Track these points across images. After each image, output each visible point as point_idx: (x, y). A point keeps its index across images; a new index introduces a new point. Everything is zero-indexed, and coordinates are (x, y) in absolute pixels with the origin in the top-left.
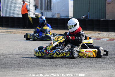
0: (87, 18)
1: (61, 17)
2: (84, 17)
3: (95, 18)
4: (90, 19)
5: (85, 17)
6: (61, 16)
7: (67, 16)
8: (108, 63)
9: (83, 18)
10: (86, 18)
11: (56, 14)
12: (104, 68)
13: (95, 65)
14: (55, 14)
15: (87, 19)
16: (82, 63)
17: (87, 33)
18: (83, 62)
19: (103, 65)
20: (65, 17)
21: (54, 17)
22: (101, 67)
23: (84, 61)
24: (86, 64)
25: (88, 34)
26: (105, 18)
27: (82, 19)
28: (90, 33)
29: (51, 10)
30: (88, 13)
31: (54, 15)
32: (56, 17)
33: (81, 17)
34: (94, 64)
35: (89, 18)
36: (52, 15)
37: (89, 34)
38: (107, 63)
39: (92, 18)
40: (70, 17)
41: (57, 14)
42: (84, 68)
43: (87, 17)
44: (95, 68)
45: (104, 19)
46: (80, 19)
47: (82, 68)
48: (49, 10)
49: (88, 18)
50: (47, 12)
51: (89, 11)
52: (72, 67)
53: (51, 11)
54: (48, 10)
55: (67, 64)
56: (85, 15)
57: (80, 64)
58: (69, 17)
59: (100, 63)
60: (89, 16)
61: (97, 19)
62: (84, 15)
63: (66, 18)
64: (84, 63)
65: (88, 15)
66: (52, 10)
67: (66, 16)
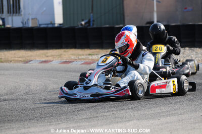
0: (89, 26)
1: (40, 25)
2: (83, 23)
3: (105, 24)
4: (95, 26)
5: (85, 23)
6: (40, 23)
7: (51, 24)
8: (129, 109)
9: (82, 25)
10: (87, 25)
11: (30, 20)
12: (121, 118)
13: (105, 114)
14: (28, 19)
15: (89, 27)
16: (80, 112)
18: (82, 110)
19: (119, 113)
20: (48, 24)
21: (26, 26)
22: (116, 118)
24: (88, 113)
25: (92, 55)
26: (124, 24)
27: (80, 26)
28: (96, 53)
29: (19, 13)
30: (92, 14)
31: (26, 23)
32: (30, 25)
34: (103, 112)
35: (93, 25)
36: (22, 23)
37: (94, 55)
38: (126, 109)
39: (99, 26)
41: (32, 19)
42: (83, 120)
43: (89, 22)
44: (106, 119)
45: (121, 25)
47: (80, 121)
48: (16, 13)
49: (91, 24)
50: (13, 15)
51: (92, 12)
52: (61, 121)
53: (21, 15)
54: (14, 13)
55: (52, 116)
56: (86, 19)
57: (76, 113)
58: (55, 24)
60: (93, 21)
61: (107, 26)
62: (83, 20)
63: (50, 26)
64: (85, 110)
65: (91, 20)
66: (22, 13)
67: (49, 23)
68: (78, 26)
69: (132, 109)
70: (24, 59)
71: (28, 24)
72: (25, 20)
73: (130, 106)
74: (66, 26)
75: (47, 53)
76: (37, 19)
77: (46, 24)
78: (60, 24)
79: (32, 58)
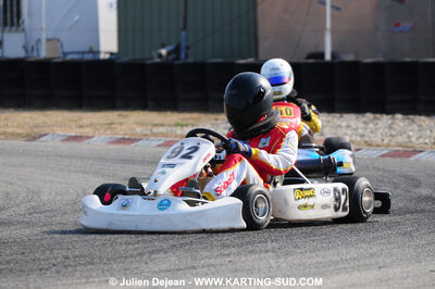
0: (178, 58)
1: (65, 54)
2: (164, 52)
3: (213, 57)
4: (190, 60)
5: (169, 53)
6: (66, 50)
7: (91, 52)
8: (267, 251)
9: (160, 56)
10: (173, 56)
11: (44, 41)
13: (212, 261)
14: (39, 41)
15: (176, 62)
16: (154, 256)
17: (180, 121)
18: (159, 251)
19: (243, 258)
20: (83, 53)
21: (34, 56)
23: (165, 246)
24: (173, 259)
25: (182, 126)
26: (256, 56)
27: (157, 60)
28: (192, 121)
29: (18, 25)
30: (184, 33)
31: (33, 48)
32: (44, 53)
33: (154, 54)
34: (206, 257)
35: (186, 56)
36: (26, 51)
37: (187, 126)
38: (261, 252)
39: (200, 59)
40: (106, 53)
41: (48, 40)
43: (177, 51)
45: (251, 60)
46: (148, 62)
48: (12, 25)
49: (183, 56)
50: (3, 32)
51: (185, 28)
53: (23, 30)
54: (5, 25)
55: (91, 263)
56: (169, 44)
57: (145, 257)
58: (99, 52)
59: (234, 250)
60: (187, 48)
61: (219, 60)
62: (163, 46)
63: (88, 57)
64: (166, 252)
65: (183, 45)
66: (25, 26)
67: (87, 49)
68: (152, 58)
69: (273, 251)
70: (28, 130)
71: (38, 51)
72: (33, 43)
73: (270, 245)
74: (125, 59)
75: (81, 119)
76: (58, 40)
77: (79, 53)
78: (112, 54)
79: (46, 130)
